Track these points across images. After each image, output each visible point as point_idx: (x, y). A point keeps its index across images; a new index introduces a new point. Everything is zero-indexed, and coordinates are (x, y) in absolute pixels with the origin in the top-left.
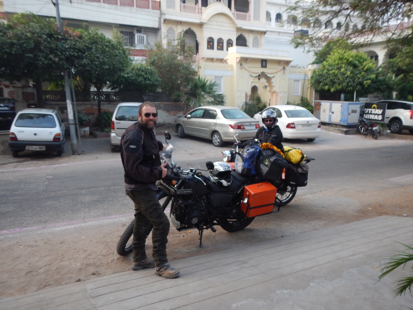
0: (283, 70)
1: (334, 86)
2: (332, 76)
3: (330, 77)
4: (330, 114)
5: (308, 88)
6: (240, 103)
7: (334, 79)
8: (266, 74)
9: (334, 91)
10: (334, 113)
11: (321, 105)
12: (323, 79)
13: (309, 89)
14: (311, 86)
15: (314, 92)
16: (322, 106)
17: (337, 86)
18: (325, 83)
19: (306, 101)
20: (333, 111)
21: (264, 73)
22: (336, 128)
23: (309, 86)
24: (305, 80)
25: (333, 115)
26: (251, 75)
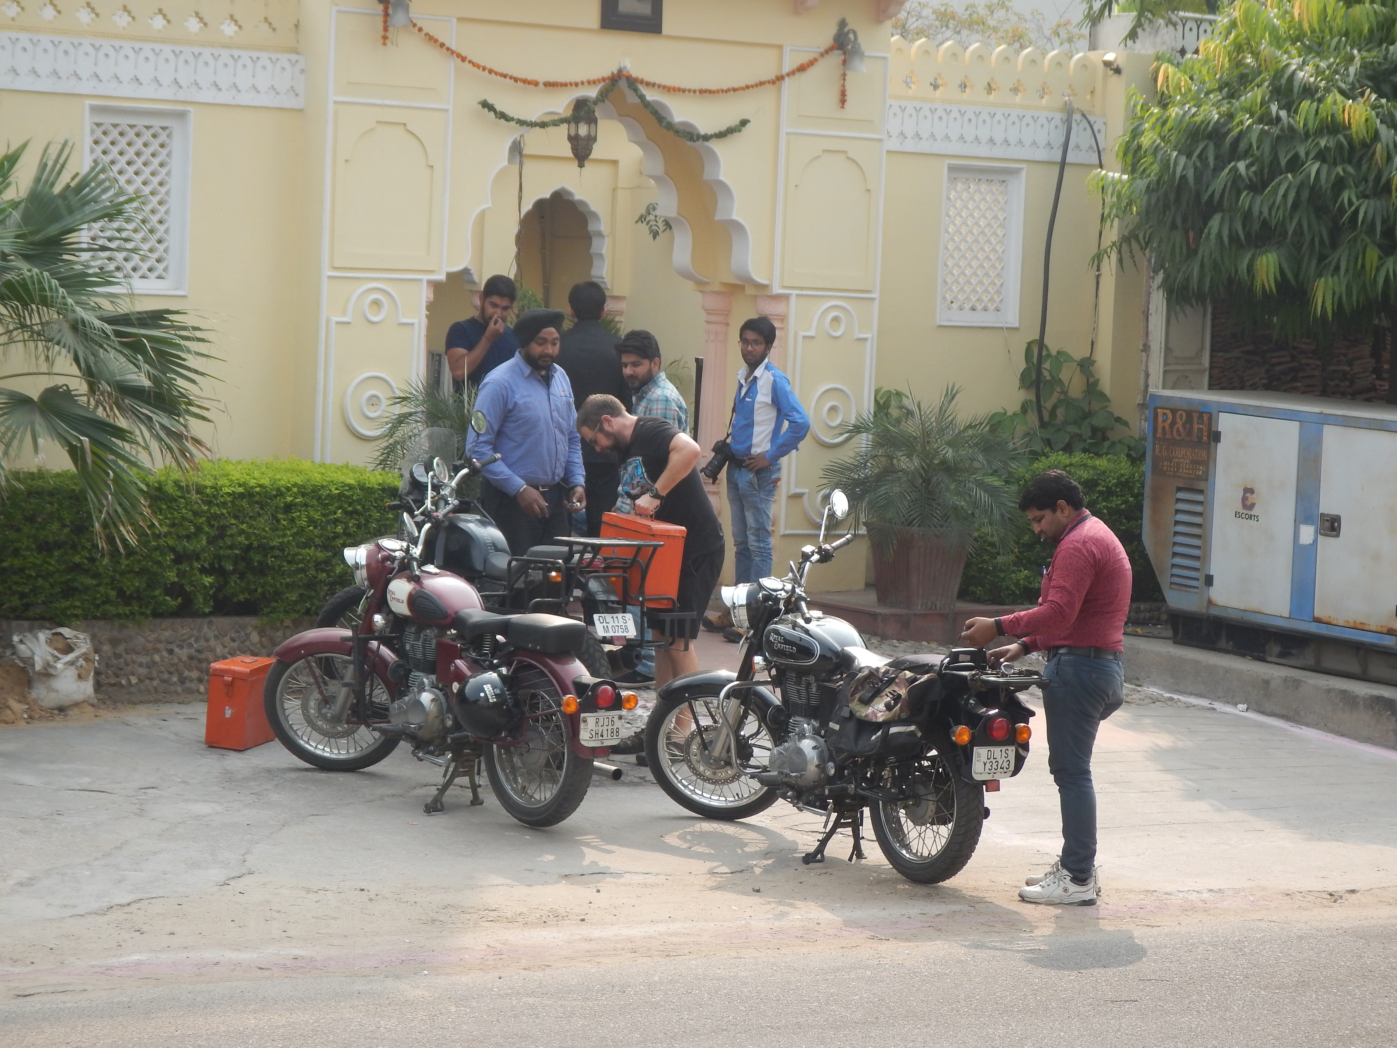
0: (836, 58)
1: (1342, 256)
2: (1322, 156)
3: (1295, 164)
4: (1307, 533)
5: (1098, 258)
6: (374, 400)
7: (1339, 185)
8: (650, 95)
9: (1339, 309)
10: (1345, 527)
11: (1217, 437)
12: (1236, 176)
13: (1110, 266)
14: (1127, 239)
15: (1158, 301)
16: (1223, 450)
17: (1373, 254)
18: (1247, 216)
19: (1076, 387)
20: (1327, 506)
21: (633, 83)
22: (1362, 689)
23: (1112, 234)
24: (1063, 164)
25: (1327, 545)
26: (486, 105)
